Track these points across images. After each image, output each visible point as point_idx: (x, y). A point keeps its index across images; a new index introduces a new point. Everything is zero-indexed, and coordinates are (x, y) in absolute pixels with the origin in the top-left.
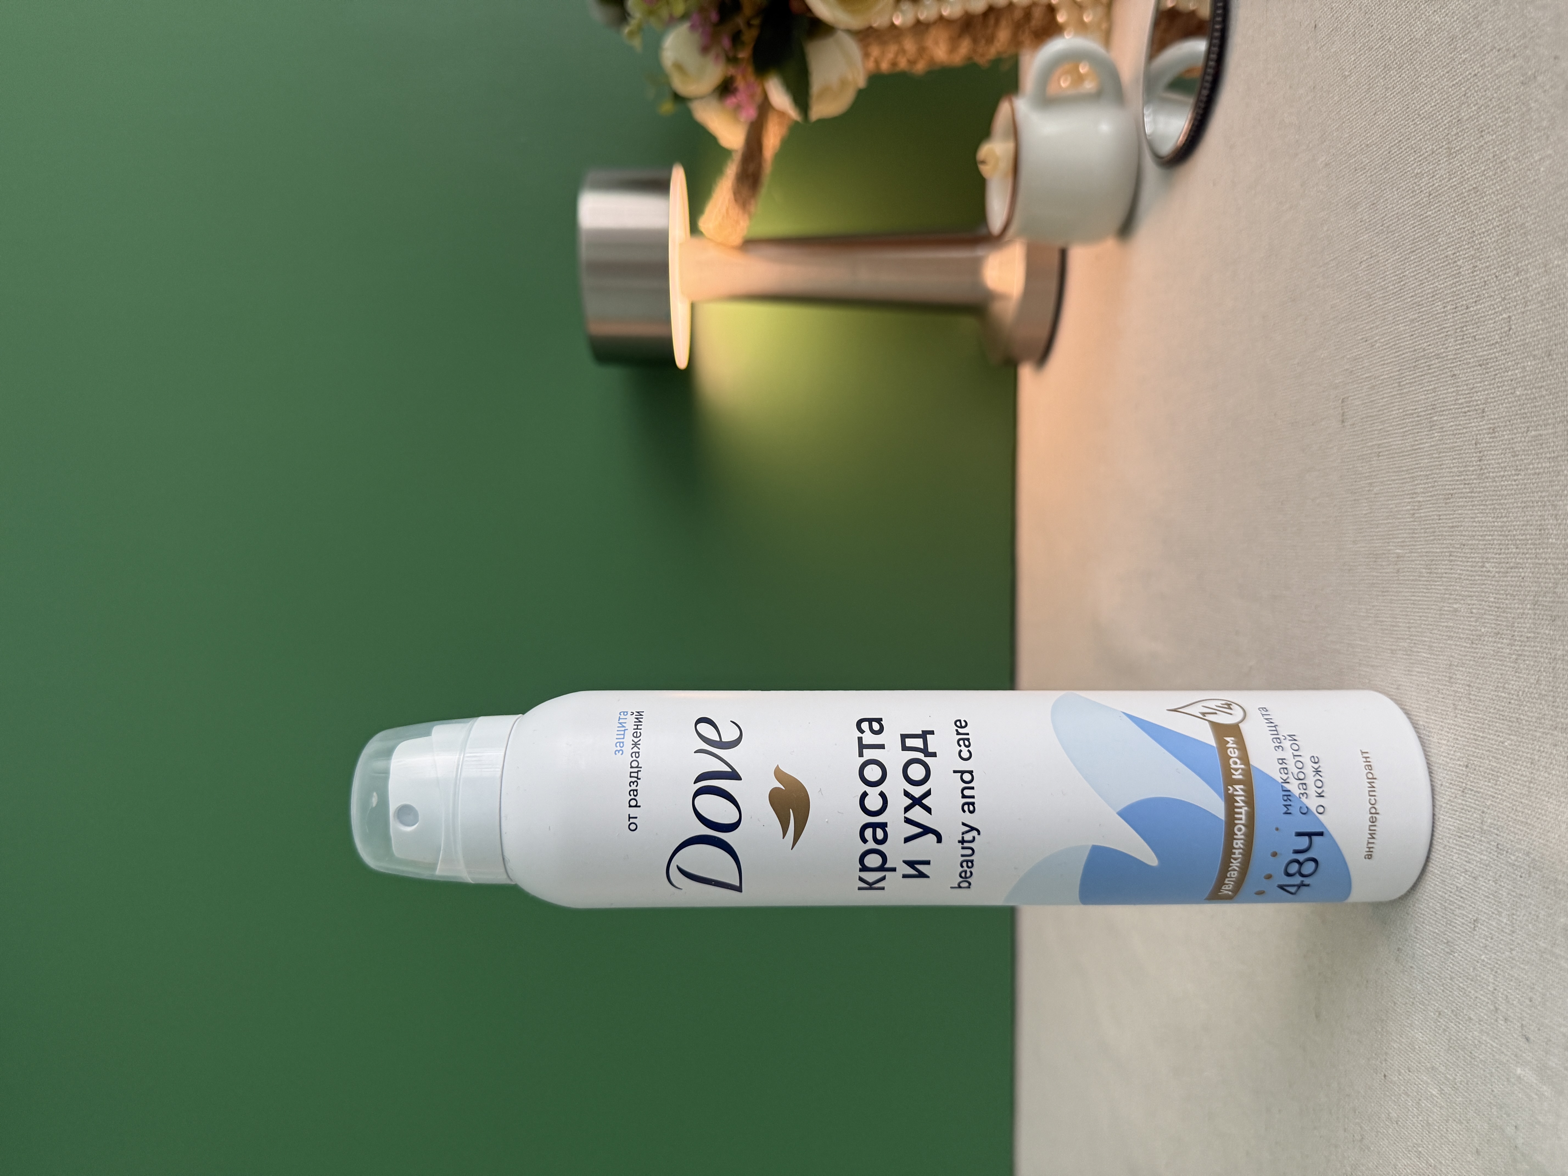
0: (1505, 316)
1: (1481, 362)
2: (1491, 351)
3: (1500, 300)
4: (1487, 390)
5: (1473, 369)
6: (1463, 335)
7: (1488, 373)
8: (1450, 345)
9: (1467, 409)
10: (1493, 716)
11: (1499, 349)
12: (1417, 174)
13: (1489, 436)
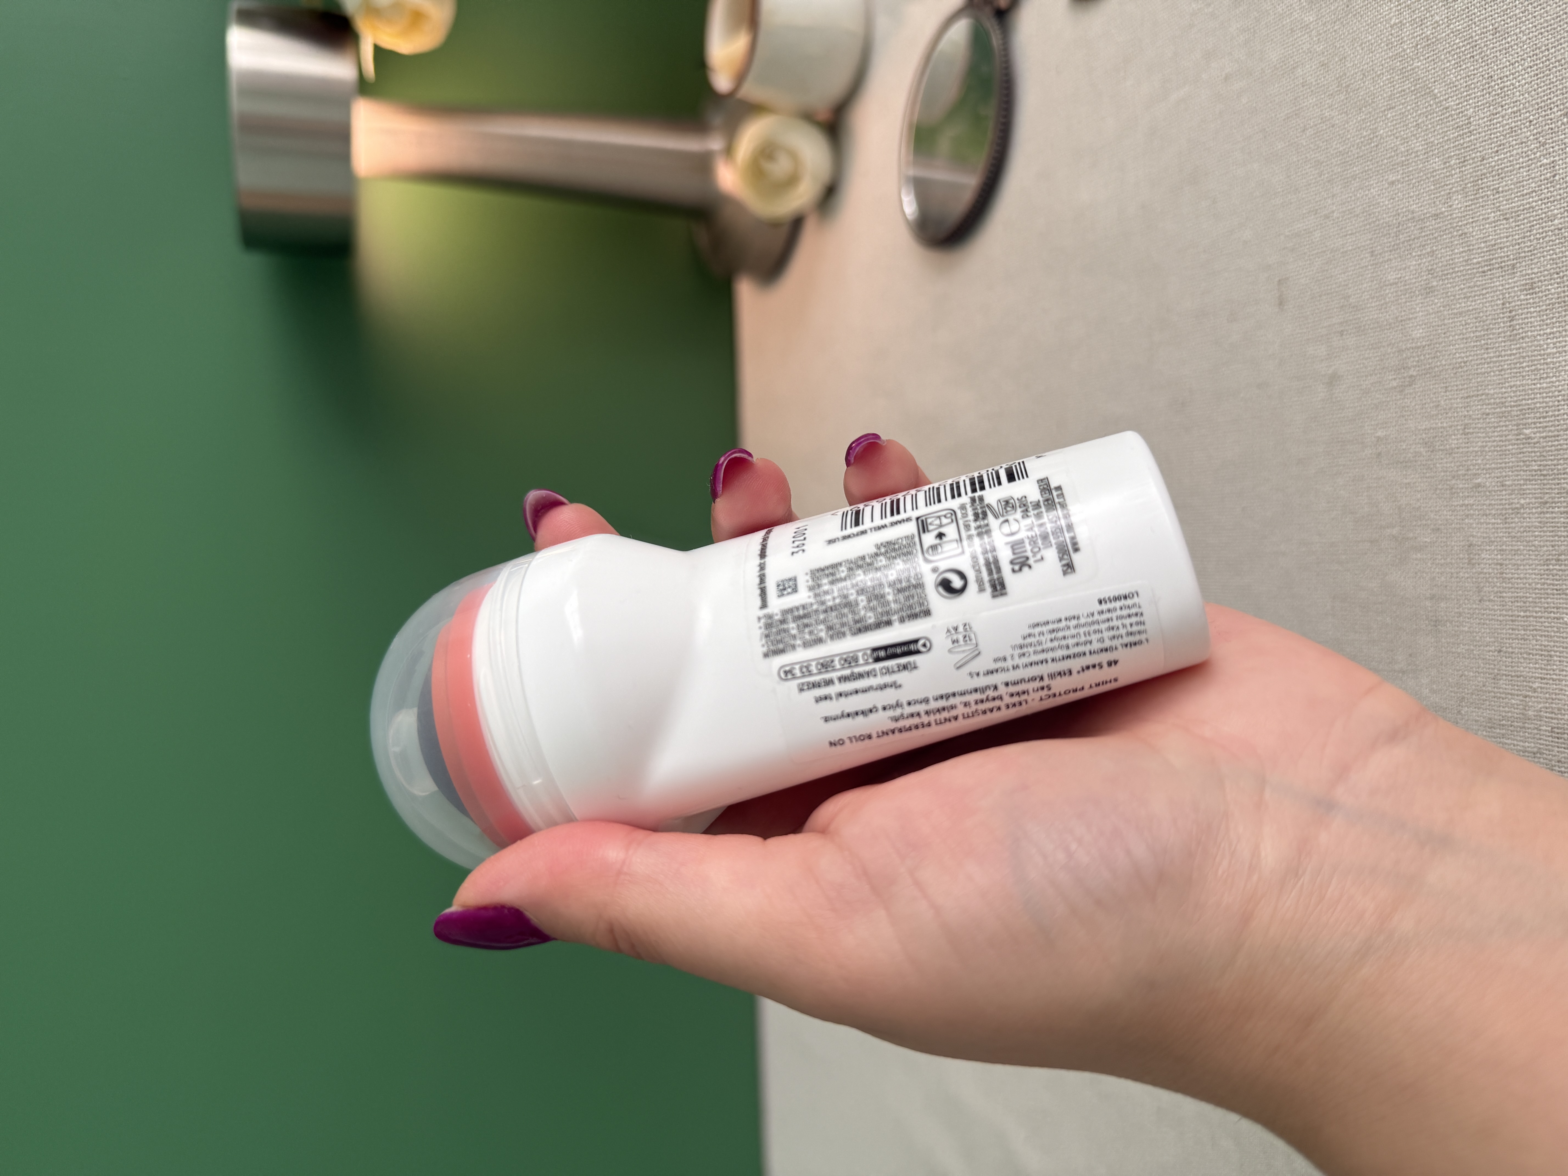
0: (1545, 161)
1: (1508, 216)
2: (1525, 202)
3: (1538, 145)
4: (1519, 244)
5: (1493, 225)
6: (1479, 189)
7: (1518, 226)
8: (1457, 202)
9: (1486, 268)
10: (1543, 591)
11: (1537, 198)
12: (1395, 24)
13: (1525, 292)
